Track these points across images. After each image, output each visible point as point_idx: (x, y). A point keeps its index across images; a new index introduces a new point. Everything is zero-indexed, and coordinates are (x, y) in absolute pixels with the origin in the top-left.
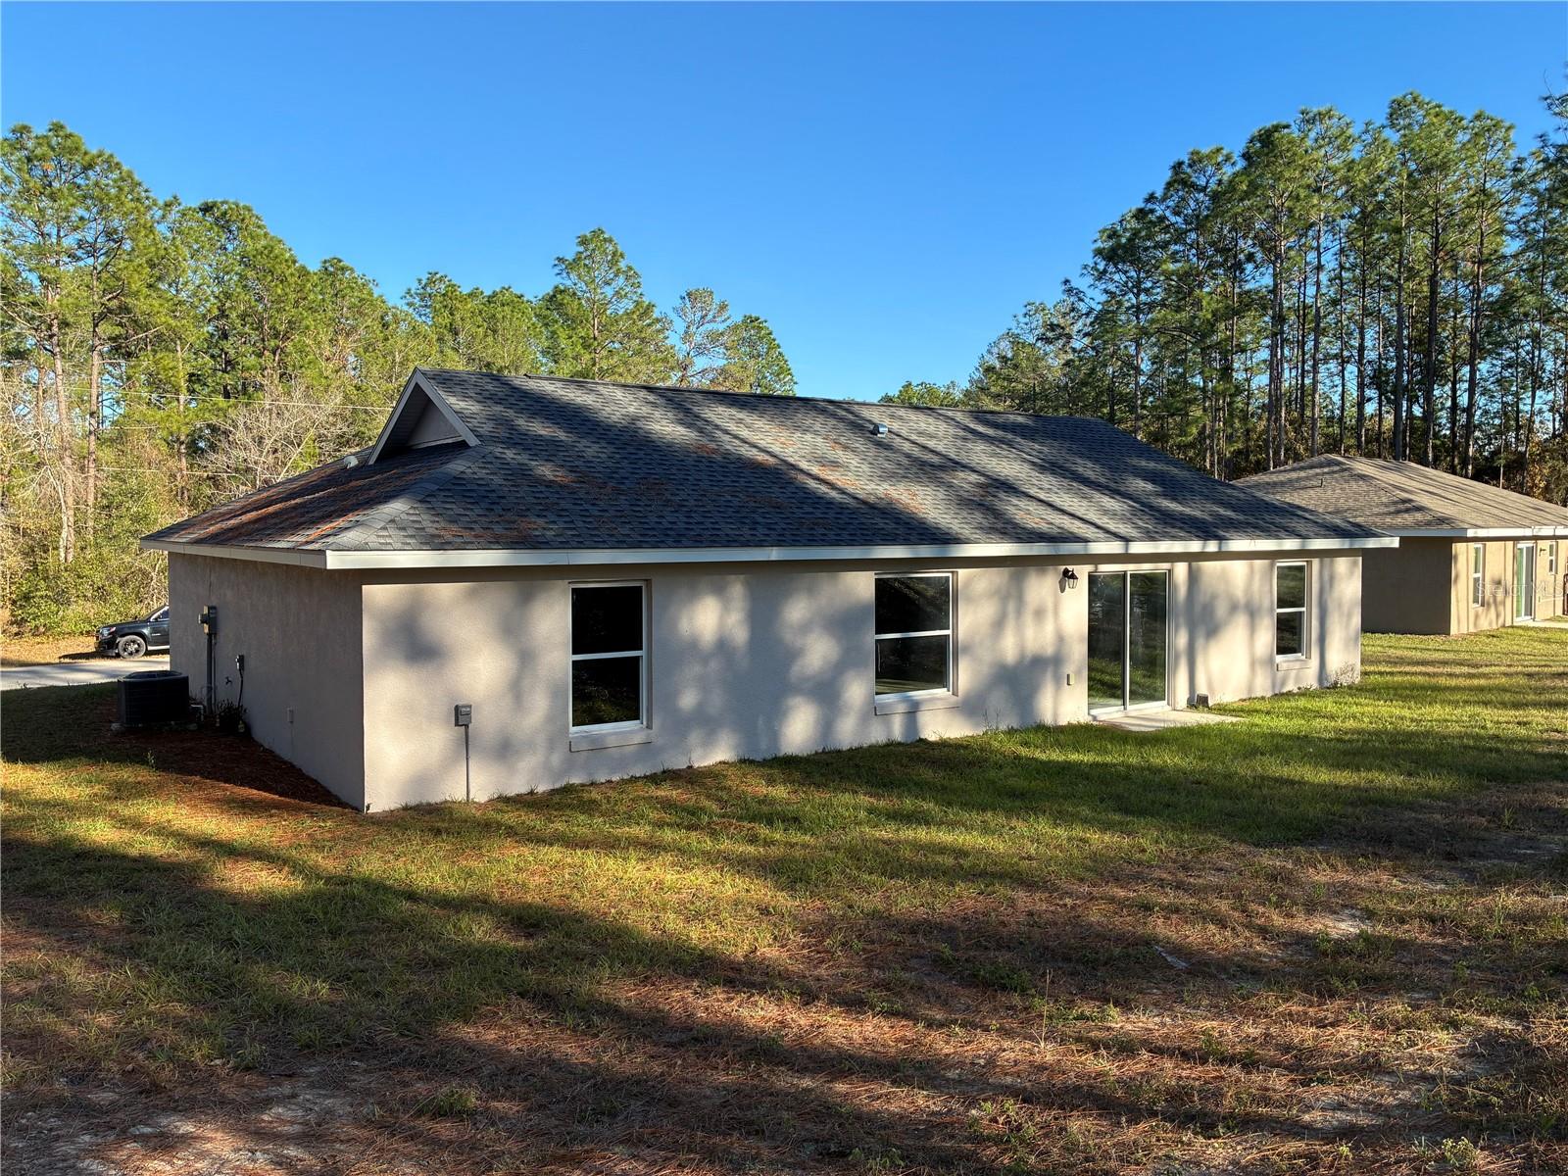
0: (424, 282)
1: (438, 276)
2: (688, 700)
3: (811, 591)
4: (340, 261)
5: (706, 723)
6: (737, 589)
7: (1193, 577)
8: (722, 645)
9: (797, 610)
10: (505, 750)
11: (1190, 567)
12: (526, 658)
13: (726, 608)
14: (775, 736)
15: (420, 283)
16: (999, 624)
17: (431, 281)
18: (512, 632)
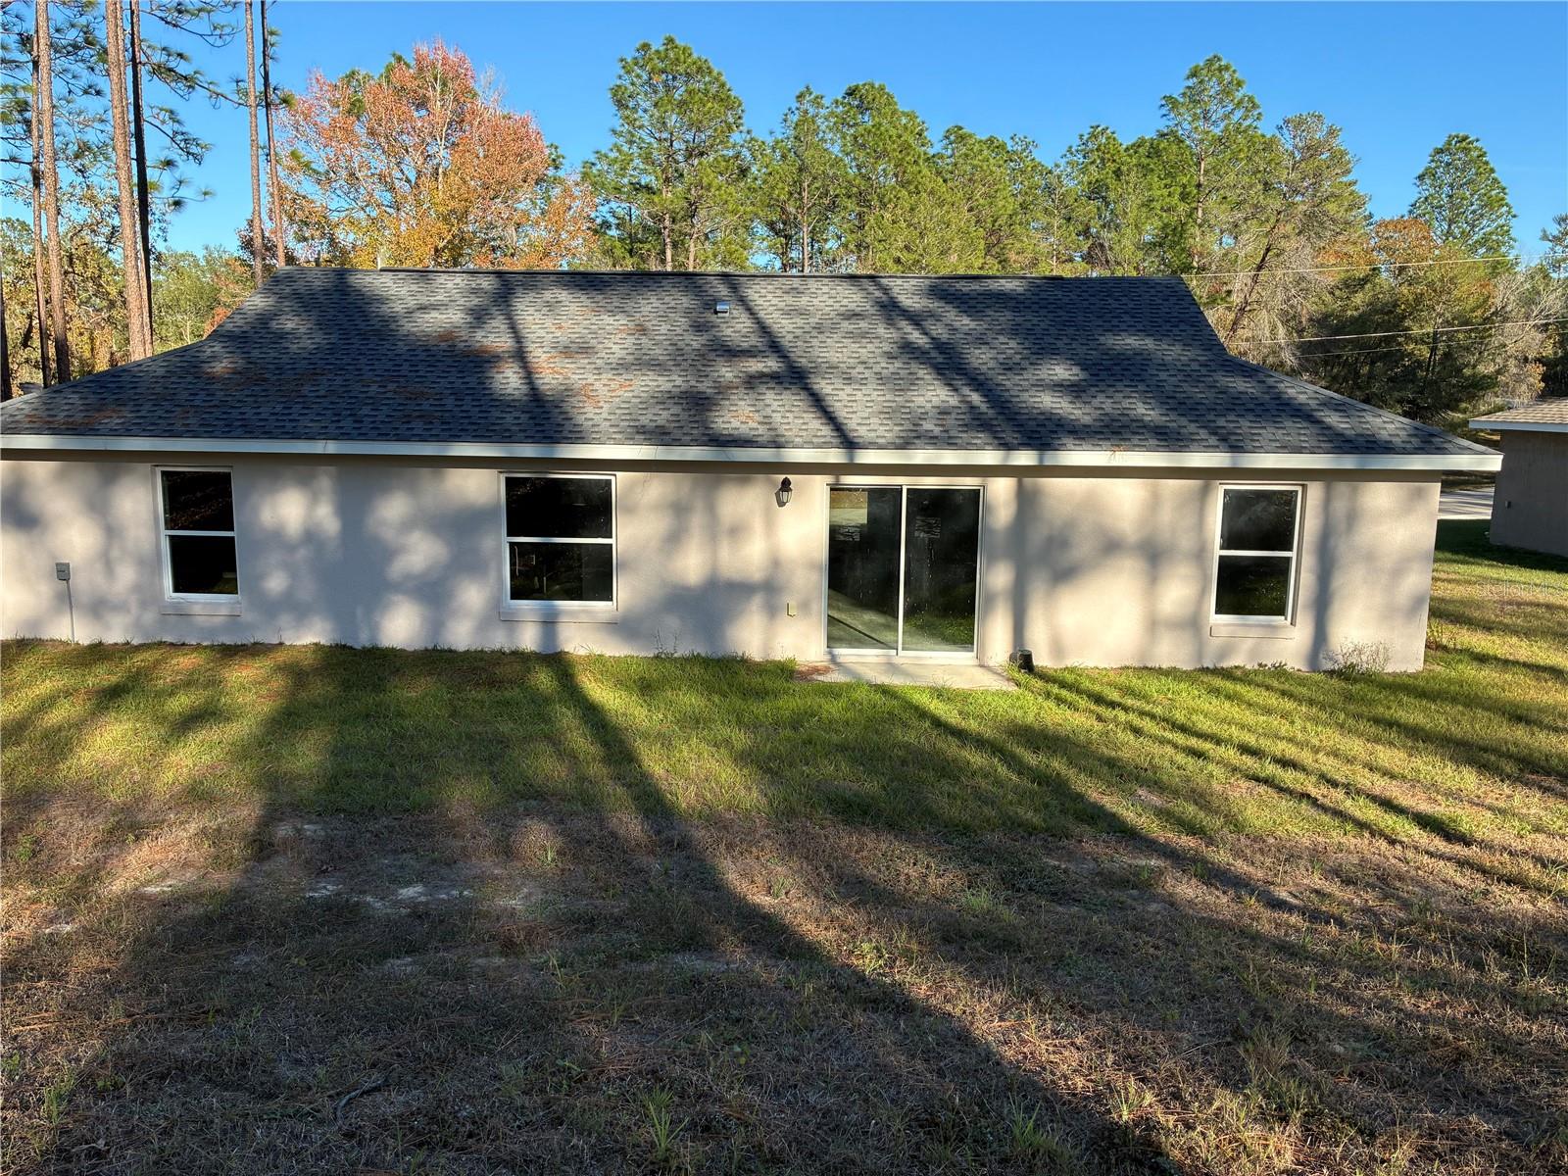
0: (1085, 138)
1: (1100, 129)
2: (276, 583)
3: (413, 489)
4: (960, 128)
5: (295, 608)
6: (325, 481)
7: (1025, 500)
8: (311, 536)
9: (393, 509)
10: (98, 608)
11: (1020, 485)
12: (112, 532)
13: (314, 500)
14: (375, 628)
15: (1081, 139)
16: (674, 539)
17: (1093, 136)
18: (98, 508)
